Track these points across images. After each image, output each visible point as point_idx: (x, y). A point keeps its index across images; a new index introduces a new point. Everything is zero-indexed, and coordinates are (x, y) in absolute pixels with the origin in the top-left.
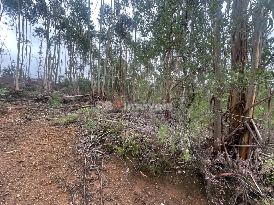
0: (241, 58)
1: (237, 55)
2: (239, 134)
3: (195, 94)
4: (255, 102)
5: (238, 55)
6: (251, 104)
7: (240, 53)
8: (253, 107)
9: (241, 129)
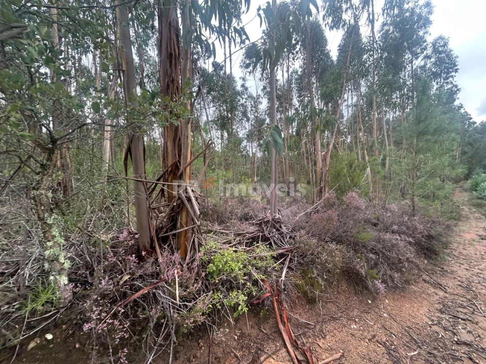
0: (172, 88)
1: (166, 81)
2: (175, 213)
3: (58, 140)
4: (191, 159)
5: (168, 82)
6: (186, 163)
7: (171, 79)
8: (189, 166)
9: (175, 204)
